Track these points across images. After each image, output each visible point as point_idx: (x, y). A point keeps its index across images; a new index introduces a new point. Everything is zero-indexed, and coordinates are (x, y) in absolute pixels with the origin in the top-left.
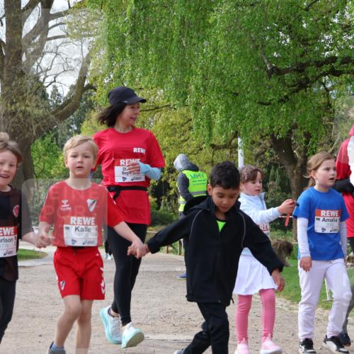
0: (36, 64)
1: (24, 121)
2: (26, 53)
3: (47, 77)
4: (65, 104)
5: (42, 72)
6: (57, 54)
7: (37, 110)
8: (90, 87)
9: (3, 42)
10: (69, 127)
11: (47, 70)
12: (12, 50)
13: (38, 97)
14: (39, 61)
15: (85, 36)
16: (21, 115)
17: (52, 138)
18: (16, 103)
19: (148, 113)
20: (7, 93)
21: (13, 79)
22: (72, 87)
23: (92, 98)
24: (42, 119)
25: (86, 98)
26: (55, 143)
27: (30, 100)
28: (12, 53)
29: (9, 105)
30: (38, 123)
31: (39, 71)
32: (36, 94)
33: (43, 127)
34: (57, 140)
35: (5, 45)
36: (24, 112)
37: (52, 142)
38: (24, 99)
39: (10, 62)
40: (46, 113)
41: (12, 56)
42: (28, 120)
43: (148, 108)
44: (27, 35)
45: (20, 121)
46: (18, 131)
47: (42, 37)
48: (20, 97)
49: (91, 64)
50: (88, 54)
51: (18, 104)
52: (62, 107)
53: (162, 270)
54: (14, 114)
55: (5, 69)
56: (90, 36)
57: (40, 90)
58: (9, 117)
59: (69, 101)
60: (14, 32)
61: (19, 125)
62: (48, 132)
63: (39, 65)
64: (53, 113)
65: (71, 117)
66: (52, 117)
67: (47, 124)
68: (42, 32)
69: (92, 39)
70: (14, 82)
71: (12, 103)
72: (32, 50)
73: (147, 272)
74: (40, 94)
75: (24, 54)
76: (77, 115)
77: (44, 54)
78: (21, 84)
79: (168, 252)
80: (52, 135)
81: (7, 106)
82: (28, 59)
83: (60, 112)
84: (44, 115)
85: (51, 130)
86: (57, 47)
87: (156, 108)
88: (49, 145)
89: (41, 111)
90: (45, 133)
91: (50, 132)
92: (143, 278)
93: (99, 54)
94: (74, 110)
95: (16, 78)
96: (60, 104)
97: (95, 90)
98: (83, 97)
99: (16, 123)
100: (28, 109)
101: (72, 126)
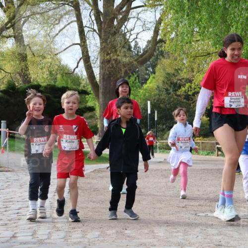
0: (124, 26)
1: (116, 66)
2: (117, 19)
3: (131, 35)
4: (144, 54)
5: (128, 31)
6: (138, 19)
7: (125, 58)
8: (161, 41)
9: (101, 12)
10: (147, 70)
11: (132, 30)
12: (108, 18)
13: (125, 50)
14: (125, 24)
15: (157, 5)
16: (114, 62)
17: (136, 78)
18: (110, 54)
19: (203, 58)
20: (105, 47)
21: (108, 37)
22: (149, 42)
23: (163, 48)
24: (128, 65)
25: (159, 49)
26: (137, 81)
27: (120, 52)
28: (107, 20)
29: (105, 55)
30: (125, 67)
31: (126, 31)
32: (124, 47)
33: (129, 70)
34: (139, 79)
35: (102, 14)
36: (116, 60)
37: (135, 80)
38: (116, 51)
39: (106, 26)
40: (131, 61)
41: (107, 21)
42: (119, 66)
43: (202, 55)
44: (117, 6)
45: (113, 66)
46: (112, 73)
47: (128, 7)
48: (114, 50)
49: (162, 24)
50: (160, 18)
51: (112, 55)
52: (142, 56)
53: (214, 168)
54: (109, 61)
55: (102, 31)
56: (161, 5)
57: (126, 44)
58: (106, 64)
59: (147, 51)
60: (109, 5)
61: (112, 69)
62: (132, 74)
63: (126, 27)
64: (136, 60)
65: (148, 63)
66: (135, 63)
67: (132, 68)
68: (128, 4)
69: (162, 7)
70: (109, 40)
71: (108, 54)
72: (121, 16)
73: (204, 169)
74: (127, 47)
75: (116, 19)
76: (153, 61)
77: (129, 19)
78: (114, 41)
79: (218, 155)
80: (136, 76)
81: (104, 56)
82: (118, 23)
83: (140, 59)
84: (130, 62)
85: (135, 72)
86: (138, 14)
87: (208, 54)
88: (133, 82)
89: (127, 59)
90: (131, 74)
91: (134, 73)
92: (201, 174)
93: (168, 18)
94: (150, 57)
95: (110, 36)
96: (140, 54)
97: (165, 43)
98: (157, 48)
99: (111, 68)
100: (119, 58)
101: (149, 69)
